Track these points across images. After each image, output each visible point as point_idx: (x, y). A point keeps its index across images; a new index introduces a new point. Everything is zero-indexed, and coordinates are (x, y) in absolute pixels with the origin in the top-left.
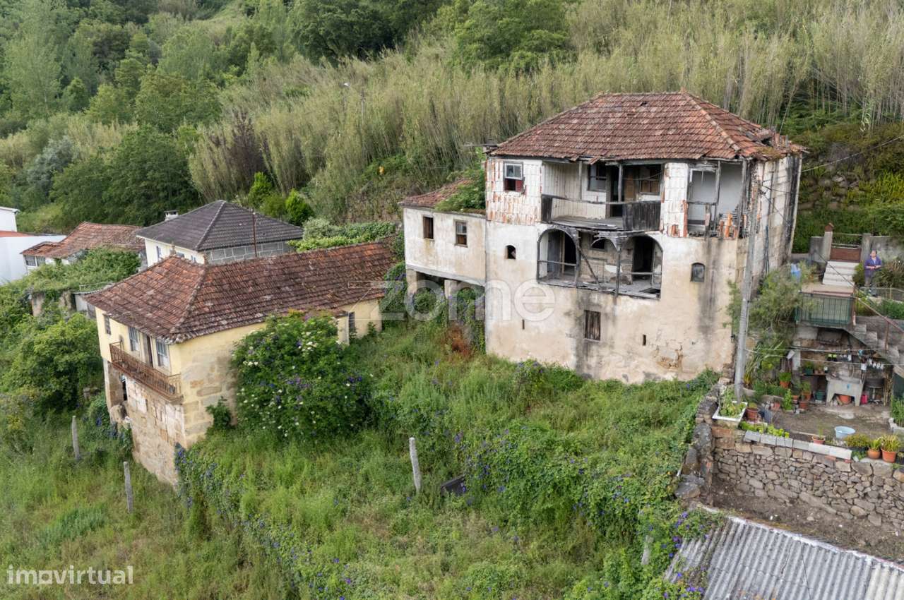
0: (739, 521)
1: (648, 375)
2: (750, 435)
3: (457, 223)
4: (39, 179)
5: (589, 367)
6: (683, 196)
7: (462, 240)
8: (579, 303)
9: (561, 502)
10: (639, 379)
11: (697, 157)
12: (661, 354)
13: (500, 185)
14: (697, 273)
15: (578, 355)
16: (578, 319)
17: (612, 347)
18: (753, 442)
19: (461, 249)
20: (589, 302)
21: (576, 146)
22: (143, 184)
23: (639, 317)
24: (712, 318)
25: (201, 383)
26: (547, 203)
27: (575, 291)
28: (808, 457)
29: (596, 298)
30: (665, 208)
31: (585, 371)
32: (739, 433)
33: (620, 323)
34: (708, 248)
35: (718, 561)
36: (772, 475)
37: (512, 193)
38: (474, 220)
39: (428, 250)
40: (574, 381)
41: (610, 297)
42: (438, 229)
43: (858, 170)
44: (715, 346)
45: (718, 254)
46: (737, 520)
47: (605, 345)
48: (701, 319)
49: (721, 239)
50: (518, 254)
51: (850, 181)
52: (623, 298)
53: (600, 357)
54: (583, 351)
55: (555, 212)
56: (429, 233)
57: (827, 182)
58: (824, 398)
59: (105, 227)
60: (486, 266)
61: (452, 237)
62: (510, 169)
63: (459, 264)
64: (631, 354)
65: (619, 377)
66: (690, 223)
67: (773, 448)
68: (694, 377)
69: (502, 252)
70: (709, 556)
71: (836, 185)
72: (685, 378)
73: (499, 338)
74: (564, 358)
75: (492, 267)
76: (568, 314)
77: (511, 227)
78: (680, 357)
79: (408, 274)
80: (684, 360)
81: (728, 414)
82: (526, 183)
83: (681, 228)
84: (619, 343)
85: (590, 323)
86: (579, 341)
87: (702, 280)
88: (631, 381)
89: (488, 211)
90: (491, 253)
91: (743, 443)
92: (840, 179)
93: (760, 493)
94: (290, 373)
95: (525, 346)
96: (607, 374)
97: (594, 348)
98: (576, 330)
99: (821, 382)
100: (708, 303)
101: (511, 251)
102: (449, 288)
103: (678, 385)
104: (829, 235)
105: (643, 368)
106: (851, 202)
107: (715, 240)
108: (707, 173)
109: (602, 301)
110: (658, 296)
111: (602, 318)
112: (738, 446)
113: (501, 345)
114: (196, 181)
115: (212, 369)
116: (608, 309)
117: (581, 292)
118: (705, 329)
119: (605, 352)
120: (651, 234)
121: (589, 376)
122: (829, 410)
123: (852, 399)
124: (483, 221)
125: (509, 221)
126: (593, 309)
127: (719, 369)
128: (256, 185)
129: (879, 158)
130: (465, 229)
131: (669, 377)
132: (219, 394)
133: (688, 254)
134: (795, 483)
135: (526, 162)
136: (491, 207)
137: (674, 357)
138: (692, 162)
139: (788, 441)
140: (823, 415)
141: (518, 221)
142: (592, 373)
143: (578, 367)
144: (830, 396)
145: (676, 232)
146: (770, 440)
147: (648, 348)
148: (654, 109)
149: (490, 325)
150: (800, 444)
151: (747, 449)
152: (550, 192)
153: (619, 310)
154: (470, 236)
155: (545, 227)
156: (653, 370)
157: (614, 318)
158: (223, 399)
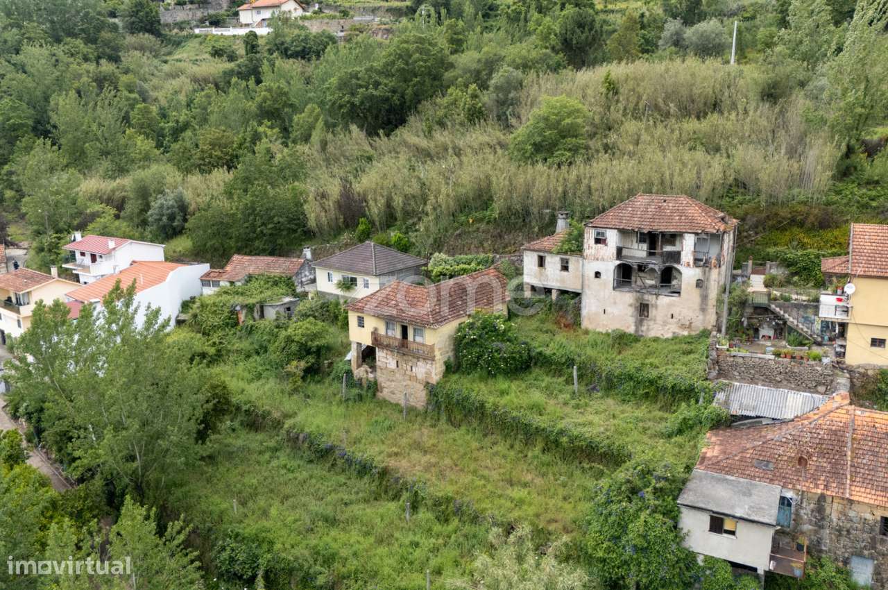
0: (737, 384)
1: (674, 333)
2: (733, 353)
3: (562, 260)
5: (642, 331)
6: (692, 249)
7: (565, 268)
8: (637, 300)
9: (653, 388)
10: (670, 335)
11: (700, 232)
12: (680, 323)
13: (592, 241)
14: (699, 284)
15: (636, 326)
16: (636, 308)
17: (655, 320)
18: (734, 356)
19: (565, 273)
20: (643, 299)
21: (635, 224)
22: (270, 226)
23: (670, 305)
24: (707, 305)
25: (442, 348)
26: (619, 251)
27: (635, 294)
28: (757, 360)
29: (646, 297)
30: (683, 254)
31: (640, 333)
32: (728, 353)
33: (659, 308)
34: (704, 272)
35: (732, 397)
36: (743, 369)
37: (599, 245)
38: (574, 258)
39: (541, 274)
40: (636, 338)
41: (654, 296)
42: (548, 262)
43: (761, 228)
44: (708, 317)
45: (709, 275)
46: (736, 383)
47: (651, 320)
48: (701, 305)
49: (710, 269)
50: (603, 276)
52: (661, 297)
53: (649, 326)
54: (639, 323)
55: (624, 255)
56: (541, 265)
57: (745, 234)
58: (758, 338)
59: (253, 258)
60: (582, 282)
61: (559, 266)
62: (598, 234)
63: (563, 281)
64: (665, 323)
65: (659, 335)
66: (696, 260)
67: (743, 357)
68: (698, 332)
69: (593, 275)
70: (728, 397)
71: (750, 235)
72: (693, 333)
73: (589, 319)
74: (628, 328)
75: (586, 282)
76: (631, 305)
77: (599, 262)
78: (691, 323)
79: (525, 286)
80: (693, 325)
81: (723, 345)
82: (608, 241)
83: (691, 263)
84: (659, 319)
85: (643, 309)
86: (637, 319)
87: (701, 287)
88: (666, 337)
89: (585, 254)
90: (586, 275)
91: (731, 357)
94: (493, 341)
95: (605, 323)
96: (652, 334)
97: (645, 321)
98: (635, 313)
99: (757, 331)
100: (704, 298)
101: (598, 275)
102: (554, 295)
103: (690, 336)
104: (750, 262)
105: (672, 330)
106: (758, 244)
107: (707, 269)
108: (704, 239)
109: (650, 298)
110: (680, 295)
111: (650, 306)
112: (728, 358)
113: (591, 323)
114: (312, 223)
116: (653, 302)
117: (638, 294)
118: (703, 310)
119: (651, 323)
120: (676, 266)
121: (642, 336)
122: (762, 342)
123: (770, 337)
124: (580, 259)
125: (597, 259)
126: (645, 302)
127: (710, 328)
128: (361, 227)
129: (770, 223)
130: (567, 262)
131: (686, 333)
132: (447, 355)
133: (695, 275)
134: (752, 371)
135: (608, 230)
136: (587, 252)
137: (688, 323)
138: (697, 234)
139: (748, 354)
140: (759, 345)
141: (603, 259)
142: (644, 334)
143: (637, 331)
144: (760, 337)
145: (689, 265)
146: (741, 354)
147: (674, 320)
148: (670, 205)
149: (584, 312)
150: (754, 355)
151: (732, 359)
152: (621, 245)
153: (659, 302)
154: (571, 266)
155: (618, 262)
156: (677, 331)
157: (656, 306)
158: (449, 357)
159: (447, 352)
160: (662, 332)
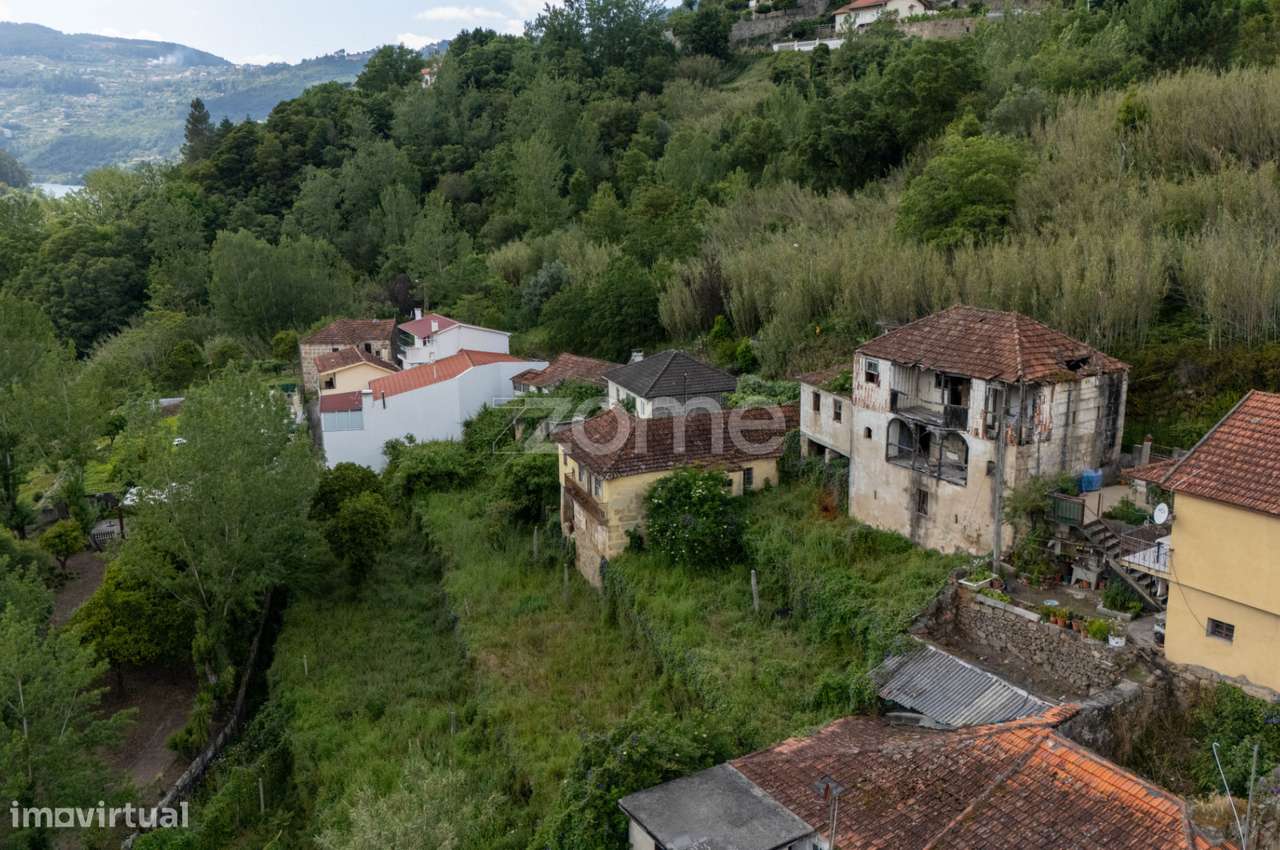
1: (958, 548)
2: (980, 597)
3: (835, 402)
4: (531, 300)
5: (919, 536)
6: (983, 408)
7: (837, 417)
8: (914, 483)
10: (950, 551)
12: (967, 532)
13: (862, 377)
14: (991, 469)
15: (912, 526)
16: (912, 495)
17: (935, 521)
18: (981, 603)
19: (838, 425)
20: (920, 483)
22: (617, 319)
23: (954, 499)
25: (622, 511)
26: (894, 396)
27: (911, 472)
28: (1013, 617)
29: (925, 480)
30: (970, 415)
31: (917, 539)
32: (973, 595)
33: (941, 503)
34: (998, 449)
35: (905, 668)
36: (991, 629)
37: (871, 384)
38: (845, 401)
39: (816, 421)
40: (902, 546)
41: (935, 481)
42: (822, 404)
45: (1004, 456)
46: (931, 647)
47: (930, 519)
49: (1006, 444)
50: (874, 435)
51: (1199, 394)
52: (943, 482)
53: (927, 529)
54: (916, 522)
55: (900, 404)
56: (817, 407)
57: (1180, 392)
58: (1070, 581)
59: (580, 359)
60: (851, 441)
61: (831, 413)
62: (870, 365)
63: (835, 436)
64: (947, 529)
65: (939, 548)
66: (988, 428)
67: (994, 608)
69: (862, 432)
70: (901, 665)
71: (1187, 396)
73: (858, 503)
74: (903, 526)
75: (855, 443)
76: (906, 490)
77: (869, 413)
78: (979, 536)
79: (802, 438)
80: (981, 538)
81: (971, 581)
82: (881, 378)
83: (980, 431)
84: (940, 519)
85: (921, 500)
86: (912, 514)
87: (994, 475)
88: (946, 552)
89: (854, 396)
90: (856, 431)
92: (1190, 392)
93: (984, 642)
94: (684, 512)
95: (876, 513)
96: (931, 544)
97: (923, 521)
98: (911, 506)
99: (1069, 568)
101: (869, 433)
102: (827, 457)
104: (1147, 445)
105: (955, 542)
107: (1001, 444)
109: (929, 483)
110: (966, 484)
111: (929, 497)
112: (972, 605)
113: (859, 509)
114: (664, 320)
115: (631, 502)
116: (933, 490)
117: (915, 474)
118: (996, 517)
119: (930, 525)
120: (961, 432)
121: (919, 544)
122: (1070, 591)
123: (1089, 584)
124: (851, 404)
125: (868, 407)
126: (923, 488)
128: (716, 328)
130: (840, 408)
131: (973, 552)
132: (634, 522)
133: (985, 453)
134: (1003, 636)
135: (881, 361)
136: (857, 393)
137: (975, 535)
138: (988, 380)
139: (1003, 605)
141: (874, 409)
142: (921, 541)
143: (911, 535)
144: (1073, 580)
145: (977, 434)
146: (992, 602)
147: (959, 526)
148: (986, 327)
149: (853, 491)
150: (1010, 608)
151: (977, 608)
152: (898, 388)
153: (940, 491)
154: (843, 414)
155: (892, 416)
156: (961, 545)
157: (936, 498)
158: (638, 526)
159: (635, 518)
160: (943, 543)
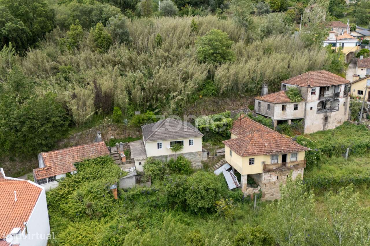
3: (295, 105)
5: (325, 128)
6: (343, 90)
7: (296, 109)
8: (324, 116)
12: (338, 121)
13: (310, 94)
15: (323, 127)
16: (324, 119)
17: (329, 123)
19: (296, 111)
20: (326, 115)
23: (335, 115)
24: (346, 112)
26: (320, 96)
30: (341, 93)
31: (325, 130)
37: (313, 95)
38: (301, 103)
39: (284, 114)
40: (323, 132)
41: (330, 113)
42: (288, 107)
44: (346, 116)
45: (347, 100)
48: (344, 112)
50: (313, 109)
52: (332, 112)
53: (328, 125)
56: (284, 109)
60: (305, 113)
62: (312, 90)
64: (333, 123)
66: (344, 95)
68: (343, 123)
69: (309, 109)
72: (341, 124)
74: (321, 128)
75: (307, 113)
79: (274, 122)
80: (341, 121)
82: (316, 92)
84: (331, 122)
85: (326, 119)
86: (324, 124)
87: (345, 105)
88: (333, 128)
89: (307, 100)
90: (307, 110)
95: (313, 129)
96: (328, 129)
97: (326, 124)
98: (324, 122)
100: (346, 109)
101: (311, 108)
102: (290, 123)
103: (341, 126)
107: (347, 98)
110: (338, 111)
111: (328, 117)
116: (329, 115)
117: (325, 113)
118: (345, 114)
120: (338, 98)
124: (304, 103)
125: (312, 101)
130: (297, 106)
131: (339, 125)
133: (343, 101)
135: (316, 88)
138: (345, 84)
141: (314, 101)
143: (323, 129)
145: (342, 97)
147: (336, 121)
154: (299, 107)
155: (319, 101)
156: (336, 125)
157: (330, 117)
160: (332, 127)
